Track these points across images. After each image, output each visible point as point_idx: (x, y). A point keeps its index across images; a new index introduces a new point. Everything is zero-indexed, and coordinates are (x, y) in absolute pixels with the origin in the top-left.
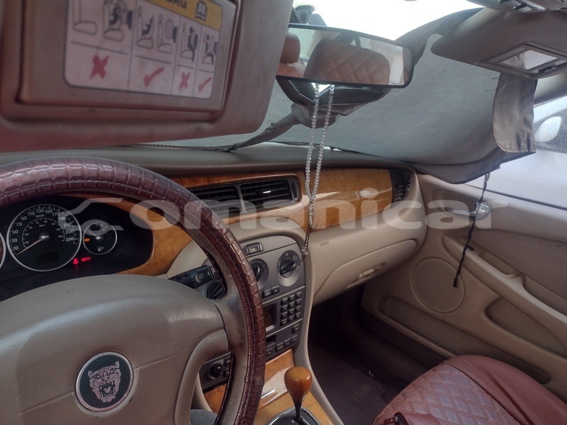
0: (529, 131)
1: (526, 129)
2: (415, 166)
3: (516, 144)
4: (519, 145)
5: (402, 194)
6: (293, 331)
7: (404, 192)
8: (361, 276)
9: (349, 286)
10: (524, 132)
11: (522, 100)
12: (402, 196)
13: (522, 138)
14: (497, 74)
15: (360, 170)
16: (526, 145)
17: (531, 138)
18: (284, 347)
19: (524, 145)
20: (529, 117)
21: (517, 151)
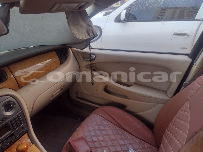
0: (91, 28)
1: (90, 28)
2: (68, 45)
3: (88, 35)
4: (89, 35)
5: (65, 58)
6: (22, 128)
7: (66, 57)
8: (54, 94)
9: (51, 99)
10: (89, 29)
11: (83, 19)
12: (65, 59)
13: (89, 32)
14: (64, 13)
15: (39, 56)
16: (92, 34)
17: (93, 31)
18: (20, 136)
19: (91, 34)
20: (90, 23)
21: (89, 38)
